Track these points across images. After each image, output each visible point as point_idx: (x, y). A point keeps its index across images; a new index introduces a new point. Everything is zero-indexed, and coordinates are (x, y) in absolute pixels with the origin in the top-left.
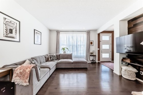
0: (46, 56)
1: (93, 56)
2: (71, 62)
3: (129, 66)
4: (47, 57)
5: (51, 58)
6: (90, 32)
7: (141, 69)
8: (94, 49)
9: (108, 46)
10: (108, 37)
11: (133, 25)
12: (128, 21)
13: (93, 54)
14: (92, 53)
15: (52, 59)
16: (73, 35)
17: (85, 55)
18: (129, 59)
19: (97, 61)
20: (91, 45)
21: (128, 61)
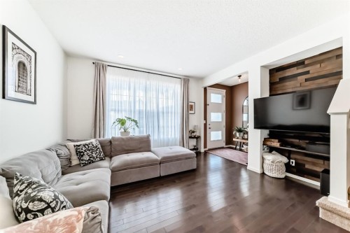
0: (59, 152)
1: (195, 137)
2: (156, 160)
3: (274, 152)
4: (64, 152)
5: (80, 154)
6: (189, 80)
7: (292, 156)
8: (196, 121)
9: (220, 114)
10: (220, 96)
11: (280, 79)
12: (270, 70)
13: (194, 134)
14: (194, 132)
15: (85, 157)
16: (148, 83)
17: (178, 136)
18: (277, 141)
19: (202, 150)
20: (190, 112)
21: (276, 144)
